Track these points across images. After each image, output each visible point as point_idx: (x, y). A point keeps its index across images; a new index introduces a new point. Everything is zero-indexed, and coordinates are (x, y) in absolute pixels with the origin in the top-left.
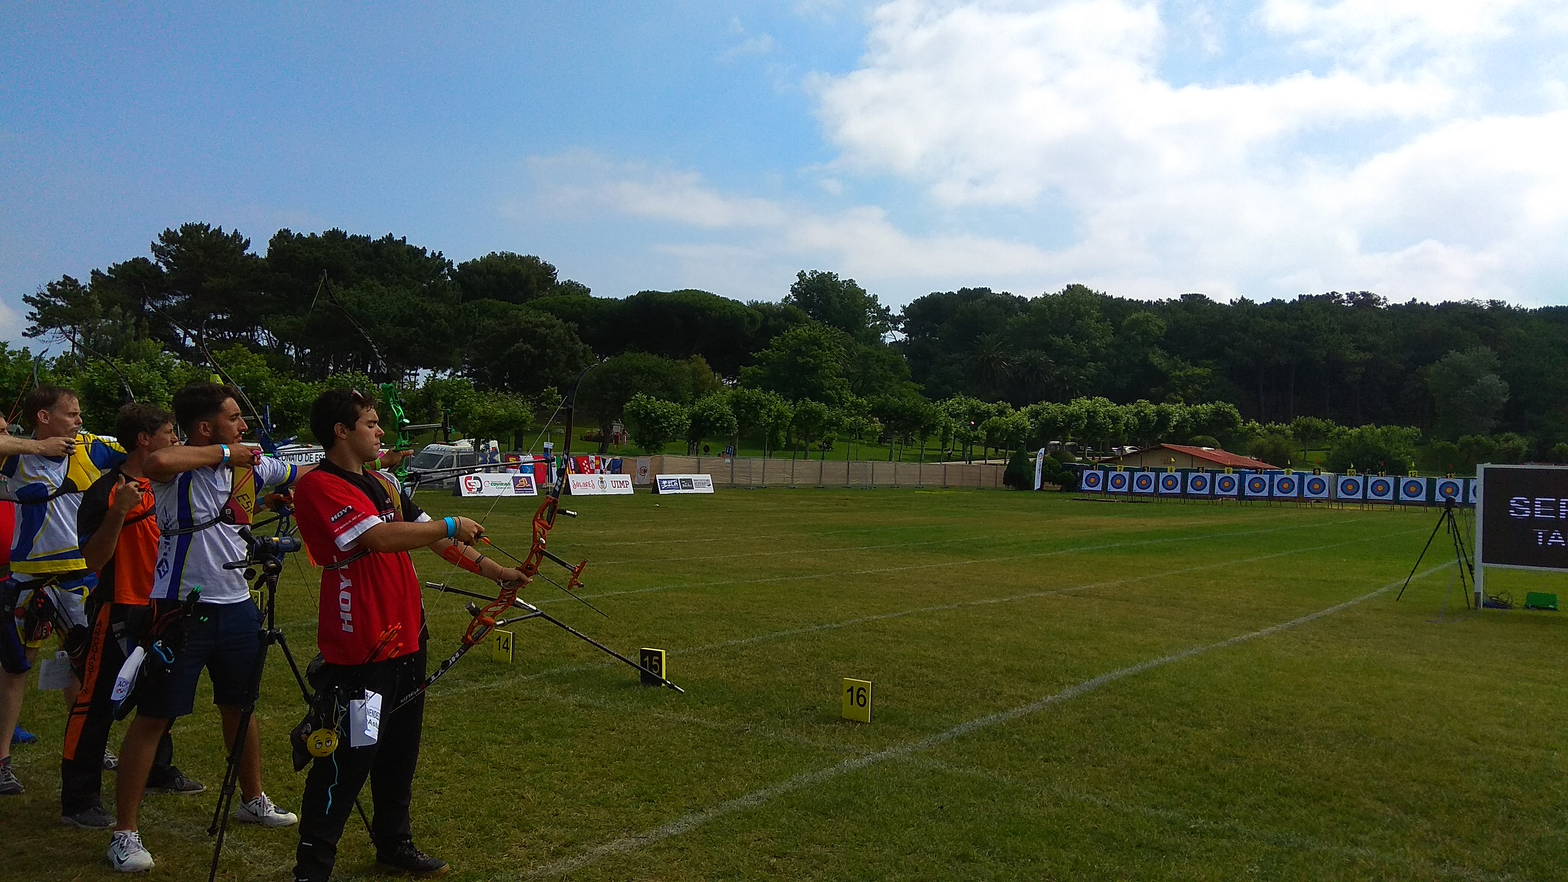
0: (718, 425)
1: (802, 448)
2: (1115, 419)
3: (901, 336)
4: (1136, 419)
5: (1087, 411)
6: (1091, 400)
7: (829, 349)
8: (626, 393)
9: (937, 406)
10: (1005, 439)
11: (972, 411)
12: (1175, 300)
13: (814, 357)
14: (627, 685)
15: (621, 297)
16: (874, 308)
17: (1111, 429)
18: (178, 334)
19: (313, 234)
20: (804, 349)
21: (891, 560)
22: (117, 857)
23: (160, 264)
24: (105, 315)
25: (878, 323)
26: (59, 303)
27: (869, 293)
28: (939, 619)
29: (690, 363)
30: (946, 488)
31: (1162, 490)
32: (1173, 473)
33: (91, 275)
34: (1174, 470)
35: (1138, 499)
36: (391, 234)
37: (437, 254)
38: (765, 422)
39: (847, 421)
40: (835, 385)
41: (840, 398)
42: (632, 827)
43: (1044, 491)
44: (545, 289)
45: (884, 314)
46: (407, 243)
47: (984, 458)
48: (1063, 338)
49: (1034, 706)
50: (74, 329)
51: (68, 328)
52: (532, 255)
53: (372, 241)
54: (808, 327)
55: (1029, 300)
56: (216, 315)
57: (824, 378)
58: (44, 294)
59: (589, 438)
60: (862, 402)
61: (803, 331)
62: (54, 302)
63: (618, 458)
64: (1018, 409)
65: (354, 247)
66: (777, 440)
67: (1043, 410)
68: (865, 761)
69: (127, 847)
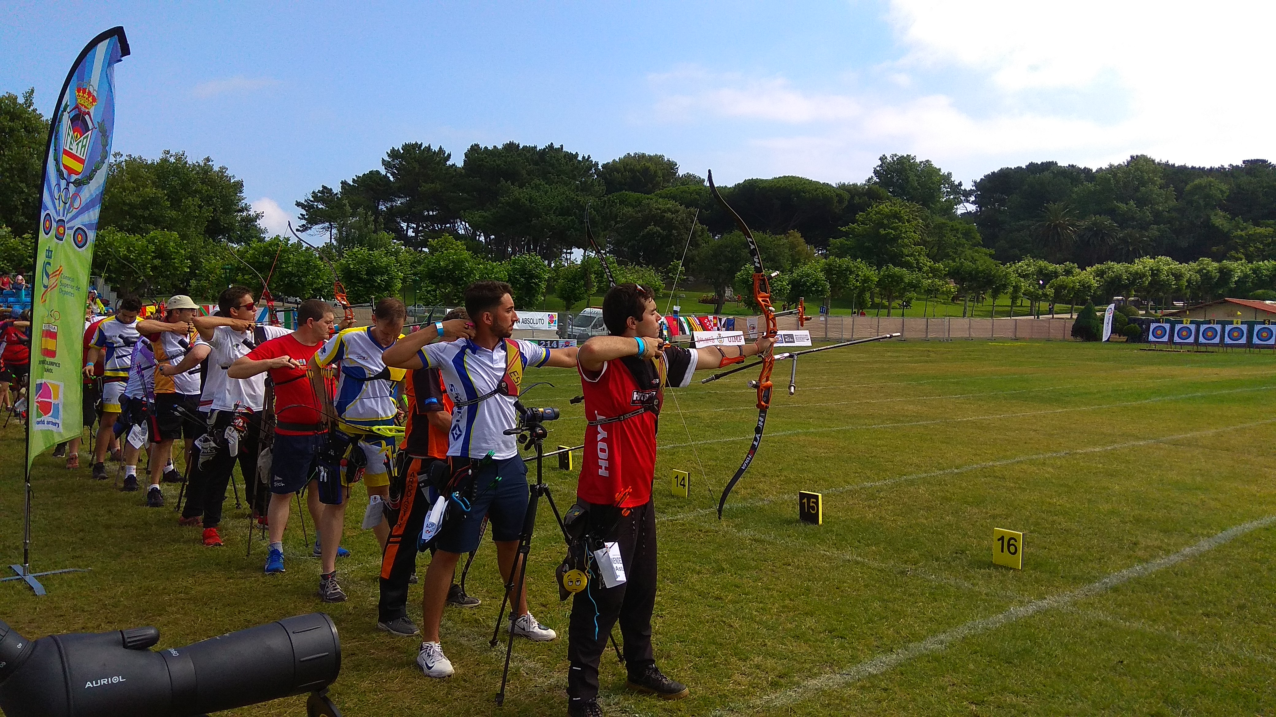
0: (813, 289)
1: (884, 307)
2: (1178, 276)
3: (972, 208)
4: (1198, 276)
5: (1151, 269)
6: (1154, 259)
7: (908, 221)
8: (736, 263)
9: (1007, 268)
10: (1072, 296)
11: (1041, 272)
12: (1237, 166)
13: (895, 229)
14: (789, 522)
15: (730, 185)
16: (948, 184)
17: (1173, 285)
18: (402, 227)
19: (495, 147)
20: (885, 222)
21: (985, 407)
22: (426, 663)
23: (389, 175)
24: (353, 215)
25: (952, 197)
26: (320, 207)
27: (944, 171)
28: (1053, 467)
29: (787, 238)
30: (1017, 339)
31: (1227, 340)
32: (1239, 326)
33: (341, 185)
34: (1240, 322)
35: (1203, 349)
36: (552, 144)
37: (586, 158)
38: (853, 285)
39: (927, 282)
40: (914, 252)
41: (918, 263)
42: (834, 664)
43: (1111, 342)
44: (668, 181)
45: (956, 189)
46: (564, 150)
47: (1050, 312)
48: (1127, 204)
49: (1174, 558)
50: (331, 225)
51: (327, 224)
52: (659, 154)
53: (538, 149)
54: (890, 203)
55: (1094, 171)
56: (428, 212)
57: (903, 246)
58: (310, 200)
59: (705, 301)
60: (939, 267)
61: (885, 207)
62: (317, 206)
63: (731, 317)
64: (1083, 269)
65: (525, 155)
66: (864, 301)
67: (1109, 269)
68: (1031, 609)
69: (433, 656)
